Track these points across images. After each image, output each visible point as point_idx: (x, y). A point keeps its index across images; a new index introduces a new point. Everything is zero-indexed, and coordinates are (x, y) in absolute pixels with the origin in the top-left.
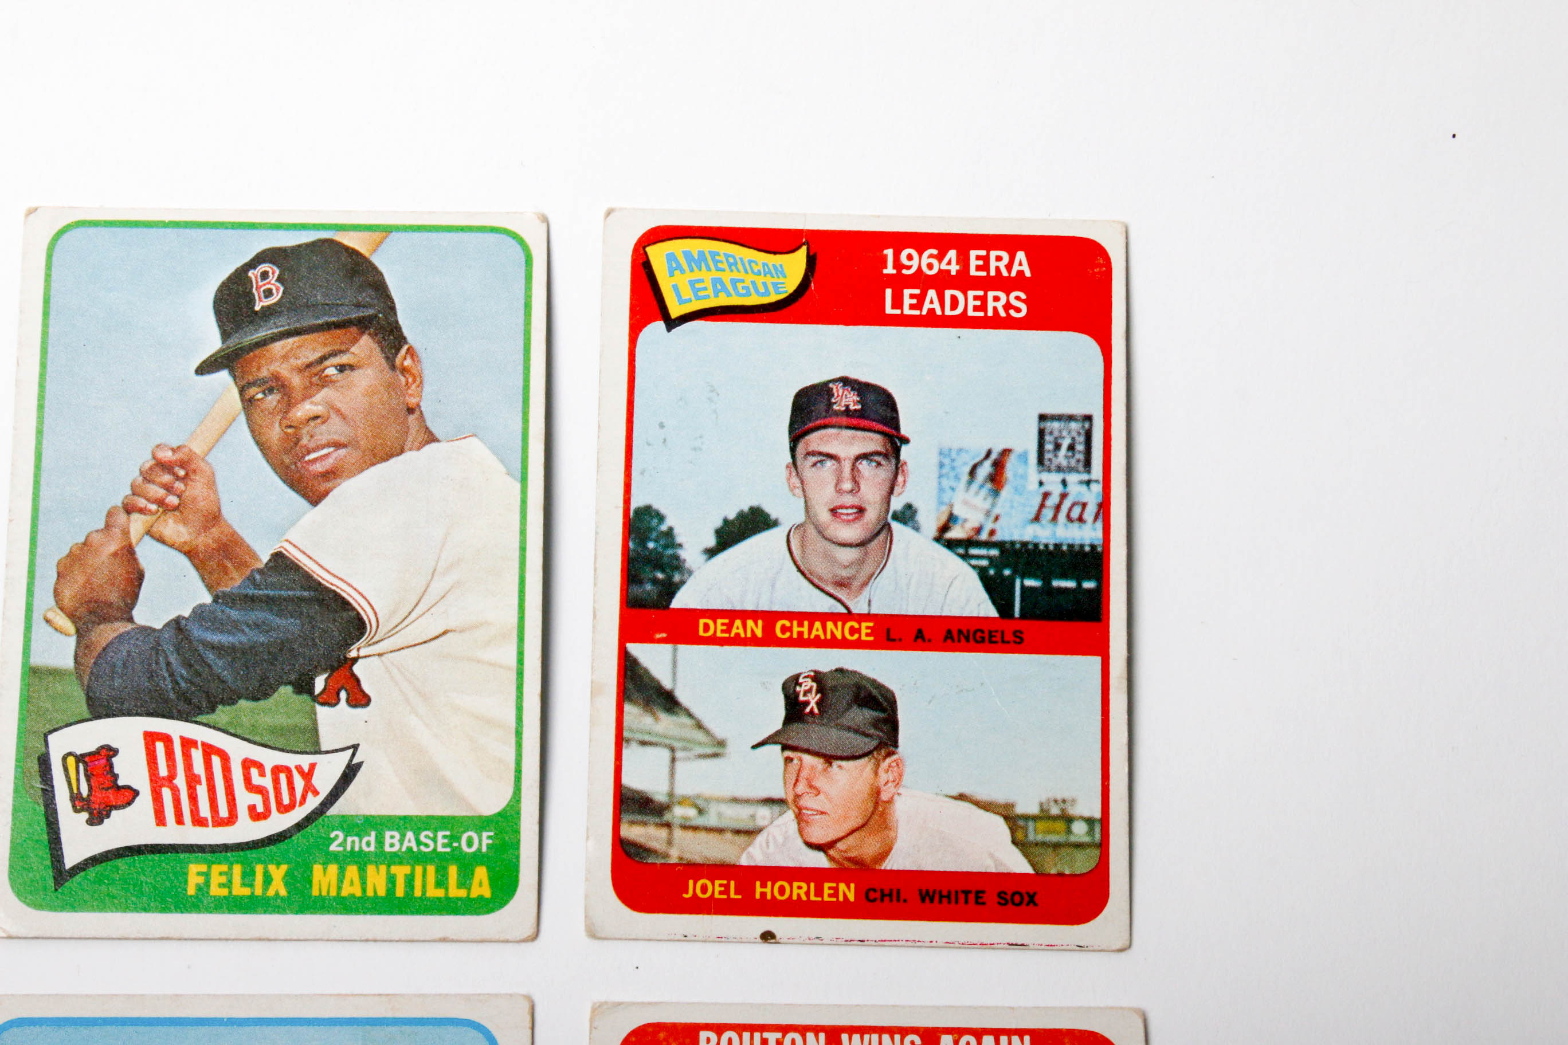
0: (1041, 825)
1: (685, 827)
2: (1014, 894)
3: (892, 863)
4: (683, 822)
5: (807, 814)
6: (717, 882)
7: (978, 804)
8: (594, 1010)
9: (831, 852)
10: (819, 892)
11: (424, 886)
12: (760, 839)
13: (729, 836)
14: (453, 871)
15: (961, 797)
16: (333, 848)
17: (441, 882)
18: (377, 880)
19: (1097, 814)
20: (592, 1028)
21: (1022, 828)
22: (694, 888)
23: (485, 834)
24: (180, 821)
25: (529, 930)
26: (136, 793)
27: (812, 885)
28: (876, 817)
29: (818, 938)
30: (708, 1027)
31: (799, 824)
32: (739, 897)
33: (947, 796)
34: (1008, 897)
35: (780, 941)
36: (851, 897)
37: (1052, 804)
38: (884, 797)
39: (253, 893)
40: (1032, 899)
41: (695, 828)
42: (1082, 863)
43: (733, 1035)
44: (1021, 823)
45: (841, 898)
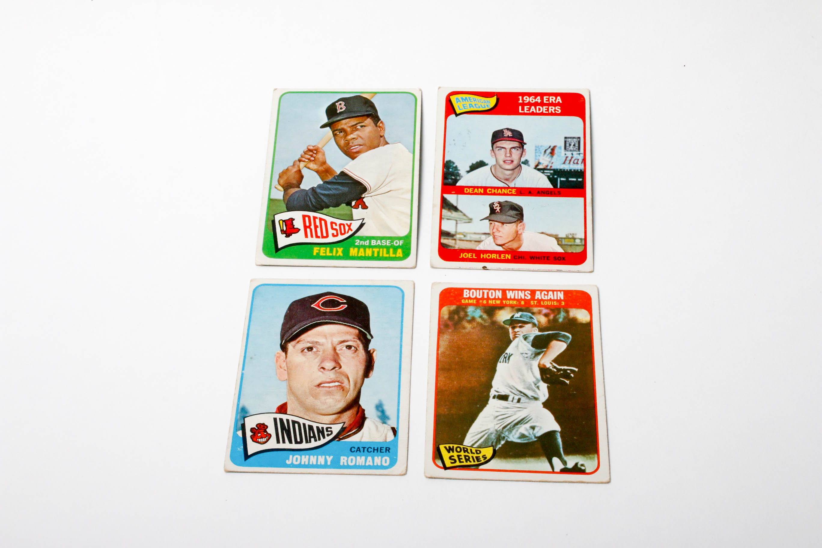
0: (566, 240)
1: (460, 240)
2: (558, 257)
3: (521, 249)
4: (459, 239)
5: (497, 237)
6: (470, 254)
7: (547, 235)
8: (433, 284)
9: (504, 247)
10: (500, 256)
11: (383, 254)
12: (482, 243)
13: (473, 242)
14: (391, 250)
15: (542, 233)
16: (356, 244)
17: (388, 252)
18: (369, 252)
19: (583, 237)
20: (432, 288)
21: (561, 241)
22: (462, 255)
23: (401, 241)
24: (312, 236)
25: (413, 264)
26: (299, 230)
27: (498, 255)
28: (517, 238)
29: (500, 268)
30: (466, 289)
31: (494, 239)
32: (476, 258)
33: (538, 233)
34: (556, 258)
35: (488, 269)
36: (510, 258)
37: (570, 235)
38: (519, 233)
39: (333, 255)
40: (564, 259)
41: (463, 240)
42: (579, 250)
43: (474, 291)
44: (560, 239)
45: (506, 258)
